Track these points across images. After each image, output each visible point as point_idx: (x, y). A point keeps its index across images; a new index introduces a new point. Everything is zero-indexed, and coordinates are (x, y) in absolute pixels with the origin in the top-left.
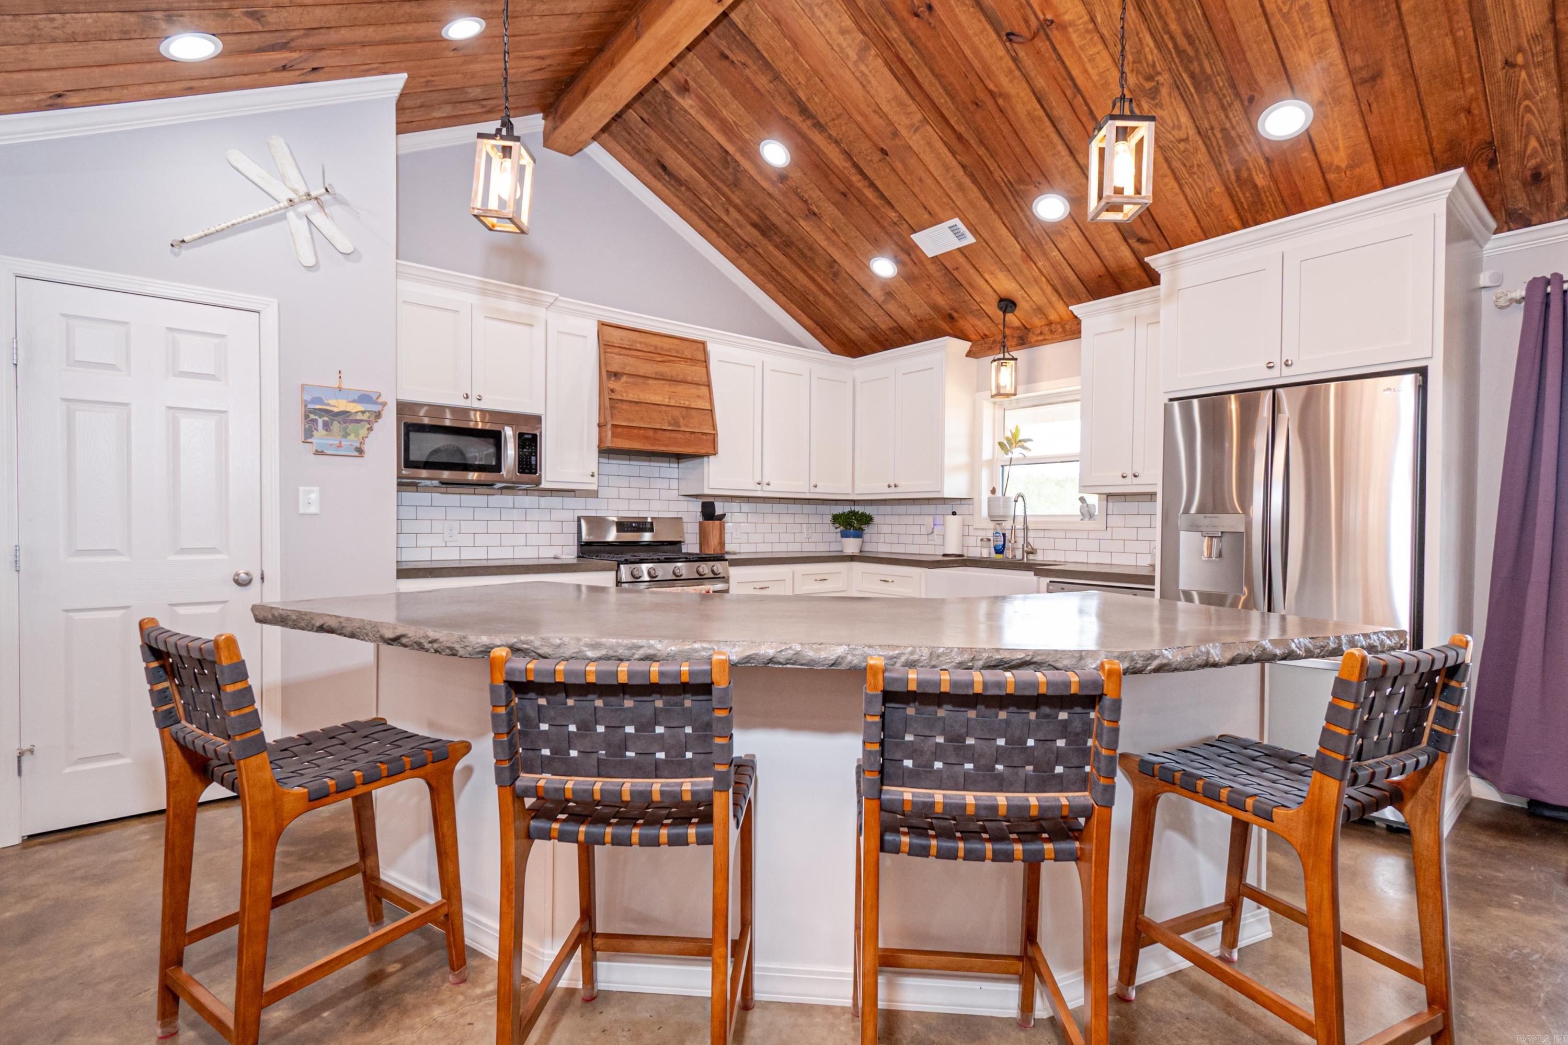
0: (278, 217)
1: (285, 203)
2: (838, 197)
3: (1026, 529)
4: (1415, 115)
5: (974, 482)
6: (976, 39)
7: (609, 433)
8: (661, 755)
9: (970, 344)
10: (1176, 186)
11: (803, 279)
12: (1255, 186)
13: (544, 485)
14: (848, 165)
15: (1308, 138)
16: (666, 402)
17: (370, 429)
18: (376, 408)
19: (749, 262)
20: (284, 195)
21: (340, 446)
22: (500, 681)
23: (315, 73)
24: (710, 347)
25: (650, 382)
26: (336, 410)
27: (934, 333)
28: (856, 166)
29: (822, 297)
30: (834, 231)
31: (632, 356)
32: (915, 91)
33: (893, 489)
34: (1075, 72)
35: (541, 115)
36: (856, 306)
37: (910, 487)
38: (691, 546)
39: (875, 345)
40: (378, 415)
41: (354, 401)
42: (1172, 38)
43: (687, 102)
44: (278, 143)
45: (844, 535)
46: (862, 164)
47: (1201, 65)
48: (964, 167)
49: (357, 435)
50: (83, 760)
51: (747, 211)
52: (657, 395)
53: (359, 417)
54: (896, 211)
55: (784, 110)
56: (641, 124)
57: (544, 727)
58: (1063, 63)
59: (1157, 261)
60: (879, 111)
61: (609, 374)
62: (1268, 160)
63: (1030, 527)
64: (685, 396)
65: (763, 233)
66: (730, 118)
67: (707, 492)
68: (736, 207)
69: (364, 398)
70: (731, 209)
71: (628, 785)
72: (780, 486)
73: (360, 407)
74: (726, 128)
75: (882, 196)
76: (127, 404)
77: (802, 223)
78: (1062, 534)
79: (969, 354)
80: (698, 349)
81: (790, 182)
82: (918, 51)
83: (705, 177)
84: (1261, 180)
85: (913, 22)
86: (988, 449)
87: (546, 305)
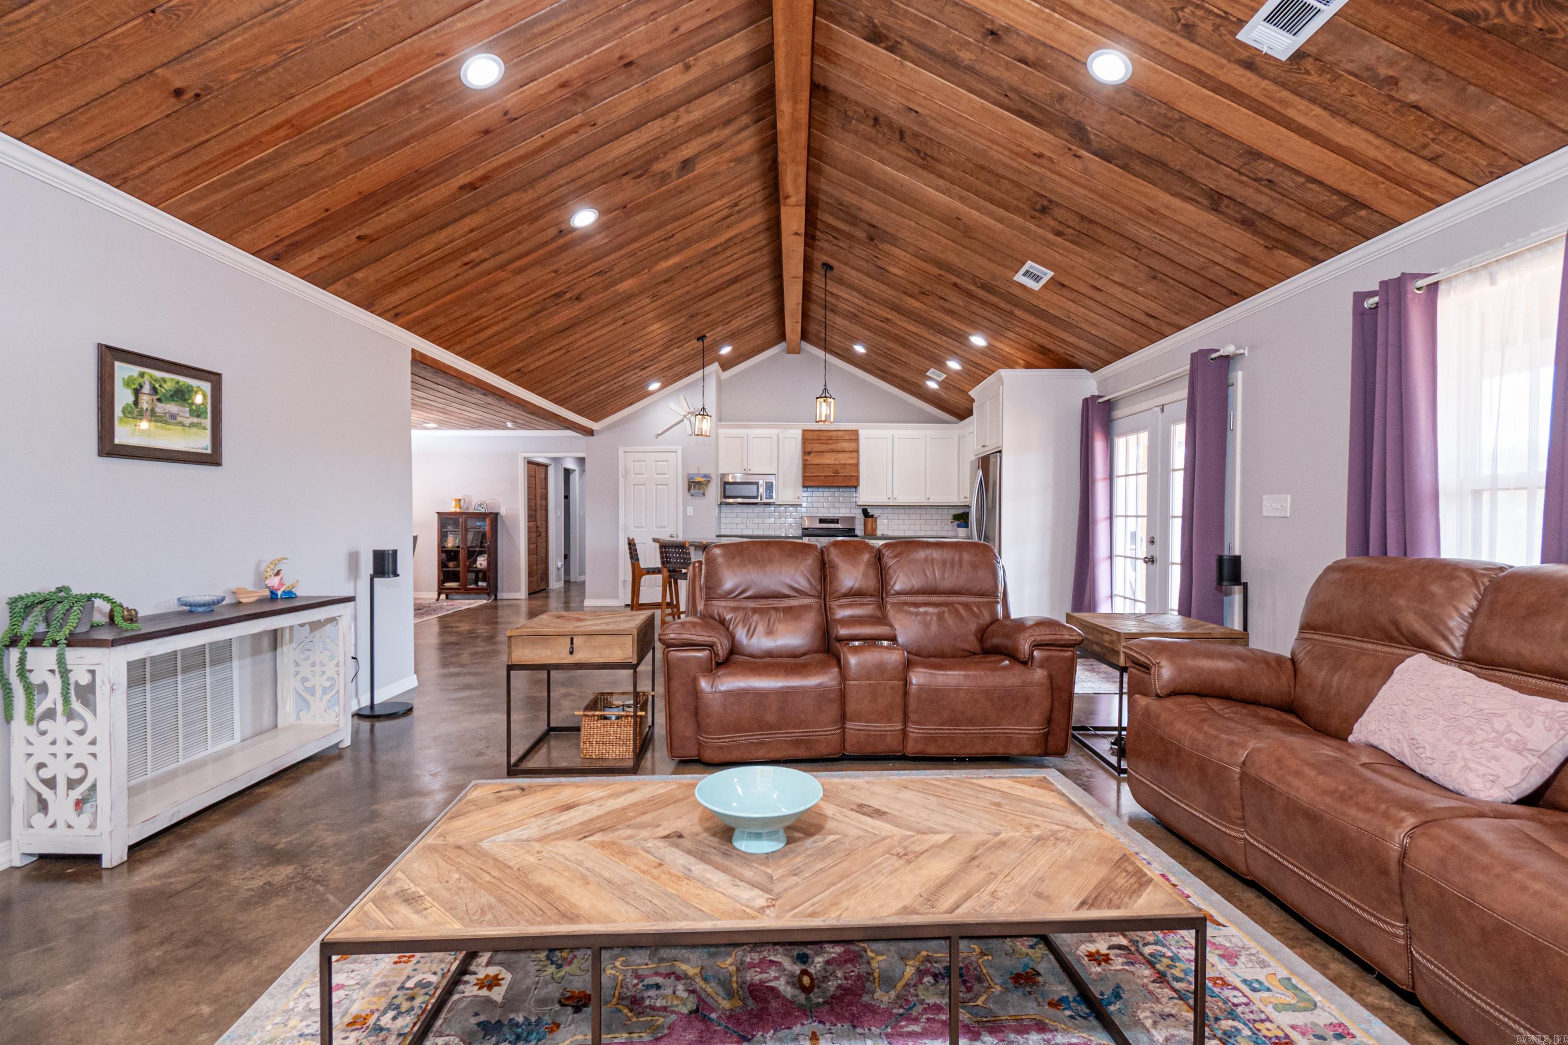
0: (683, 420)
1: (683, 416)
7: (806, 480)
13: (776, 504)
16: (833, 462)
17: (710, 486)
18: (712, 479)
21: (699, 493)
24: (861, 432)
25: (826, 454)
26: (697, 481)
31: (817, 443)
38: (859, 530)
41: (705, 477)
44: (682, 398)
45: (959, 526)
49: (707, 489)
52: (829, 459)
53: (707, 482)
61: (806, 453)
64: (844, 458)
67: (862, 504)
69: (709, 476)
72: (902, 500)
73: (707, 479)
76: (646, 484)
80: (854, 434)
87: (776, 427)
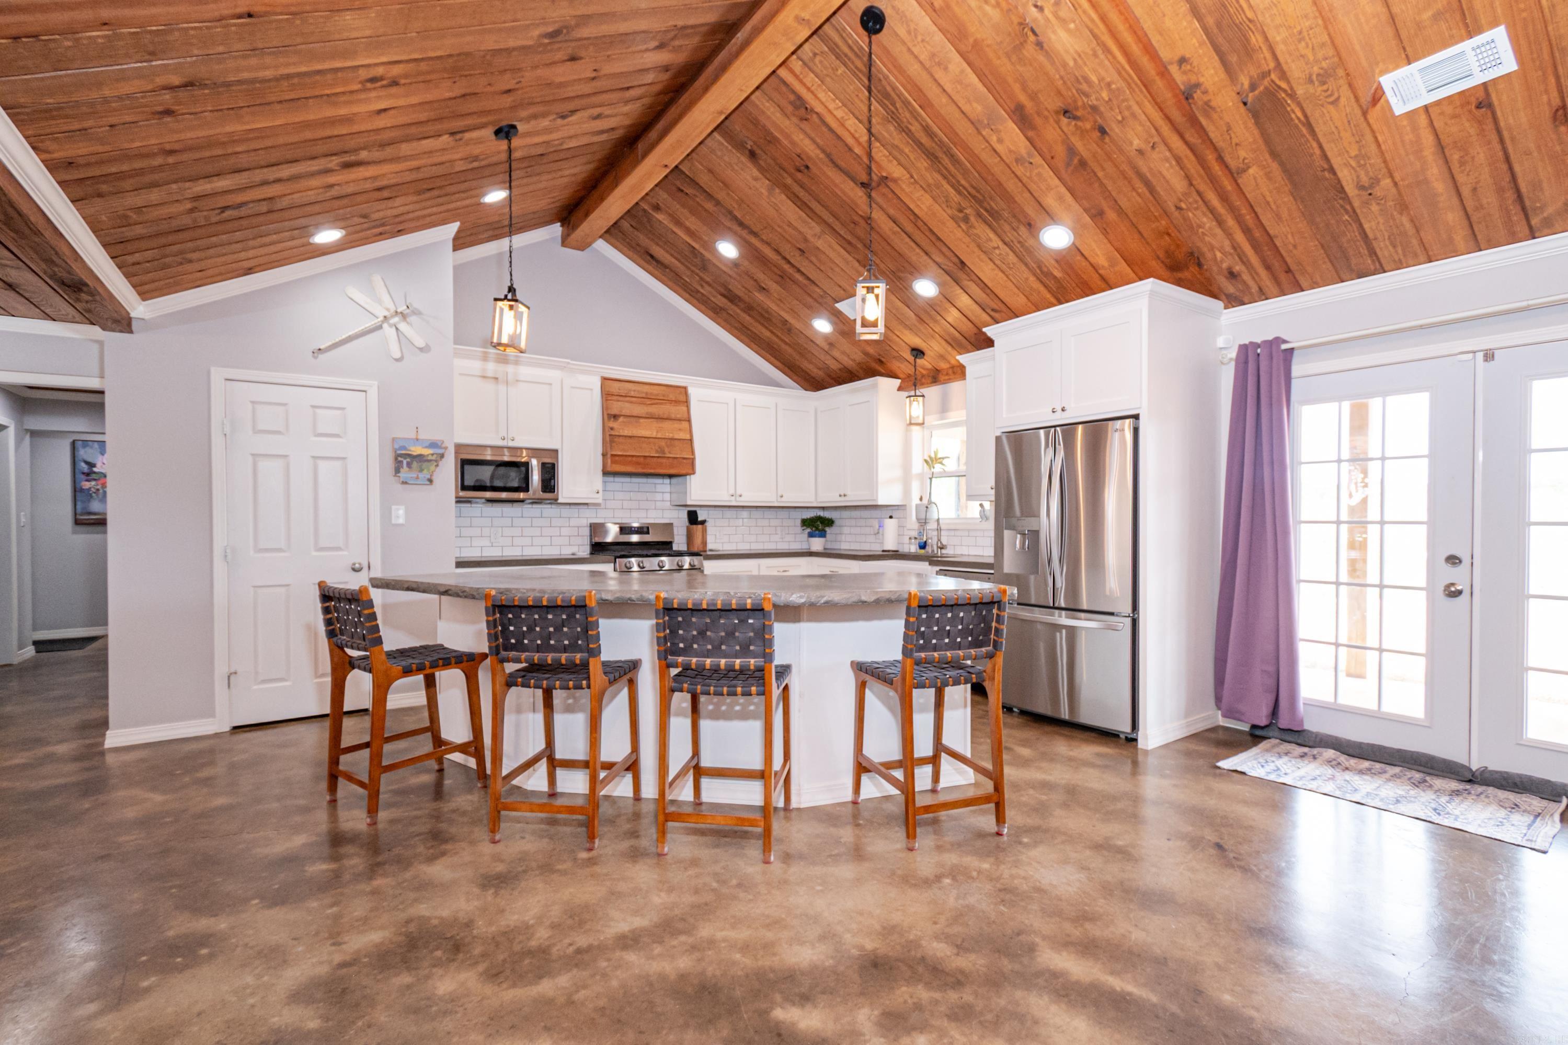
0: (380, 327)
1: (381, 318)
2: (780, 279)
3: (939, 530)
4: (1136, 236)
5: (907, 492)
6: (842, 186)
7: (609, 461)
8: (566, 642)
9: (899, 381)
10: (1003, 275)
11: (768, 334)
12: (1055, 277)
13: (559, 501)
14: (779, 258)
15: (1075, 249)
16: (654, 435)
17: (437, 466)
18: (440, 451)
19: (725, 320)
20: (381, 313)
21: (417, 478)
22: (489, 604)
23: (400, 232)
24: (691, 391)
25: (642, 420)
26: (415, 454)
27: (870, 372)
28: (785, 258)
29: (783, 346)
30: (780, 300)
31: (628, 402)
32: (811, 214)
33: (843, 499)
34: (912, 206)
35: (559, 224)
36: (809, 352)
37: (856, 496)
38: (679, 544)
39: (831, 381)
40: (442, 456)
41: (426, 447)
42: (964, 188)
43: (660, 216)
44: (377, 279)
45: (811, 535)
46: (788, 257)
47: (989, 204)
48: (858, 261)
49: (429, 470)
50: (264, 681)
51: (715, 285)
52: (647, 430)
53: (430, 458)
54: (820, 288)
55: (728, 224)
56: (631, 229)
57: (512, 628)
58: (902, 200)
59: (990, 331)
60: (790, 224)
61: (610, 416)
62: (1057, 261)
63: (943, 527)
64: (669, 430)
65: (731, 301)
66: (693, 227)
67: (689, 503)
68: (707, 283)
69: (433, 445)
70: (704, 284)
71: (550, 657)
72: (749, 498)
73: (430, 451)
74: (689, 232)
75: (808, 279)
76: (286, 456)
77: (756, 294)
78: (966, 534)
79: (900, 389)
80: (681, 393)
81: (742, 268)
82: (806, 191)
83: (682, 263)
84: (1058, 274)
85: (799, 175)
86: (918, 466)
87: (562, 368)
